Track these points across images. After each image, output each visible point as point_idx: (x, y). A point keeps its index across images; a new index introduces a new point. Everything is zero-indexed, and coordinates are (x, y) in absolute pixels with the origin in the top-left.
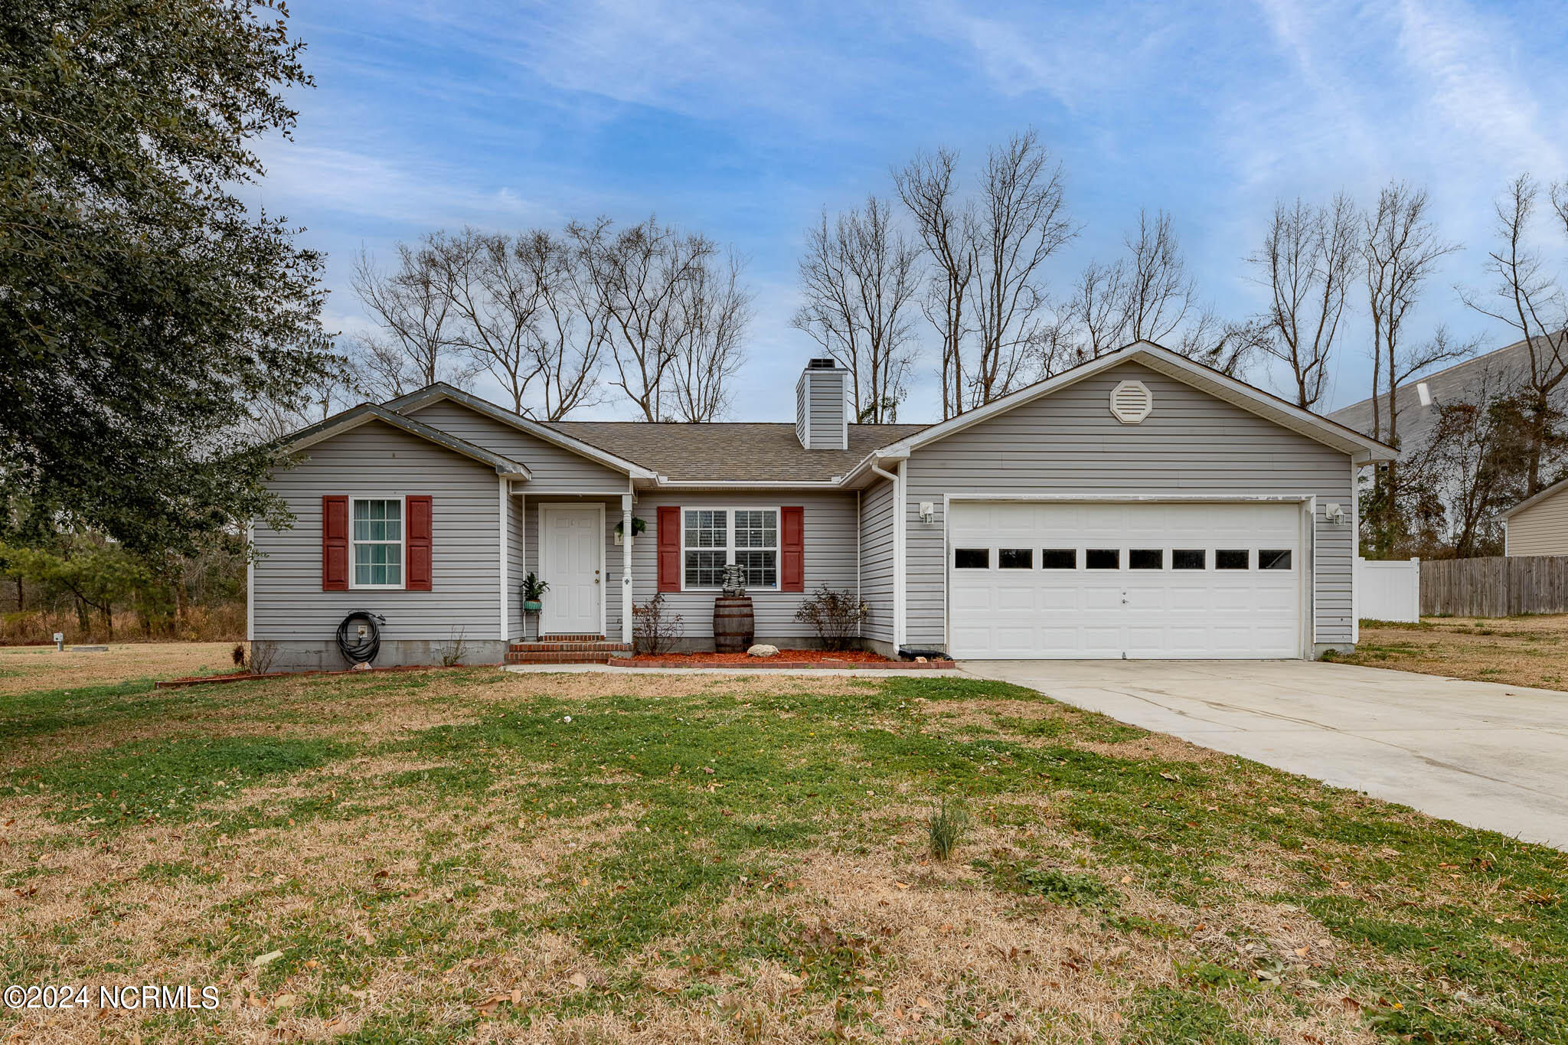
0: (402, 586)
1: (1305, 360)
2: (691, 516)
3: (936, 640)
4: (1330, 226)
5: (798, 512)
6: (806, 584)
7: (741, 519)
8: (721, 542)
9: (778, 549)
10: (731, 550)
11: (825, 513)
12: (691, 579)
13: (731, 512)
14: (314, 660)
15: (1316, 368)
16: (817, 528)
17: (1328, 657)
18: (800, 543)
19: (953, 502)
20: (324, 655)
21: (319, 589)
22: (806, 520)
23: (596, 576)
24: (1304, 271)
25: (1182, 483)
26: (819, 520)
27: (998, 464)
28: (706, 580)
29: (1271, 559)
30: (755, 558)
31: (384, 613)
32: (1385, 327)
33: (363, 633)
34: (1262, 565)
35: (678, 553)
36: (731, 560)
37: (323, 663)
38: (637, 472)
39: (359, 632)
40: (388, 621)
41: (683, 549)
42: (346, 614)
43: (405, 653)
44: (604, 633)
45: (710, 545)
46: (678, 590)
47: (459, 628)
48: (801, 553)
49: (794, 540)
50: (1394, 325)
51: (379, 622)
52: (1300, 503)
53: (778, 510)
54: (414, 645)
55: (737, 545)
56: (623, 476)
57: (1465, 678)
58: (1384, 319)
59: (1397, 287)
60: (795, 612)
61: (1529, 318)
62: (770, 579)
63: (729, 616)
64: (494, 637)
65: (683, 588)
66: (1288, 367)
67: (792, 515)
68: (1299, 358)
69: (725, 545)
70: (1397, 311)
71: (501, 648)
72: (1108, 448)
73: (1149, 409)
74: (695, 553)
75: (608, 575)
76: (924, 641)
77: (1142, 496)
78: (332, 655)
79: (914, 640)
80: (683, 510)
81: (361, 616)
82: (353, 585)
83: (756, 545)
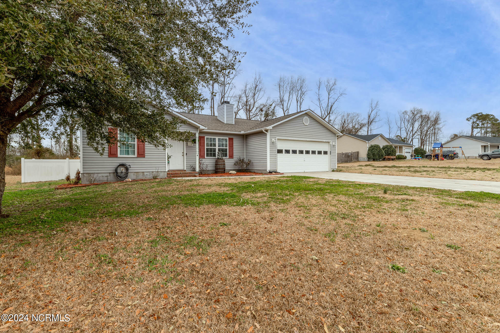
0: (136, 156)
1: (285, 109)
2: (207, 138)
3: (275, 169)
4: (290, 81)
5: (232, 139)
6: (234, 156)
7: (219, 139)
8: (215, 145)
9: (228, 148)
10: (217, 148)
11: (238, 140)
12: (207, 155)
13: (217, 138)
14: (105, 179)
15: (287, 111)
16: (237, 143)
17: (333, 171)
18: (233, 147)
19: (278, 139)
20: (109, 177)
21: (107, 157)
22: (234, 141)
23: (183, 154)
24: (285, 89)
25: (313, 138)
26: (237, 141)
27: (285, 132)
28: (211, 156)
29: (326, 153)
30: (222, 150)
31: (130, 164)
32: (299, 104)
33: (122, 170)
34: (324, 154)
35: (204, 148)
36: (217, 151)
37: (109, 180)
38: (202, 127)
39: (122, 169)
40: (131, 166)
41: (206, 147)
42: (118, 164)
43: (136, 176)
44: (185, 169)
45: (212, 146)
46: (204, 158)
47: (157, 168)
48: (233, 149)
49: (231, 146)
50: (301, 104)
51: (129, 167)
52: (329, 142)
53: (228, 138)
54: (140, 173)
55: (218, 147)
56: (197, 128)
57: (358, 173)
58: (299, 102)
59: (301, 96)
60: (234, 163)
61: (321, 106)
62: (226, 155)
63: (221, 164)
64: (164, 170)
65: (206, 157)
66: (282, 110)
67: (231, 140)
68: (284, 108)
69: (216, 147)
70: (301, 101)
71: (166, 174)
72: (303, 130)
73: (308, 123)
74: (208, 148)
75: (186, 154)
76: (273, 169)
77: (308, 140)
78: (111, 178)
79: (271, 169)
80: (206, 137)
81: (122, 165)
82: (119, 156)
83: (223, 147)
